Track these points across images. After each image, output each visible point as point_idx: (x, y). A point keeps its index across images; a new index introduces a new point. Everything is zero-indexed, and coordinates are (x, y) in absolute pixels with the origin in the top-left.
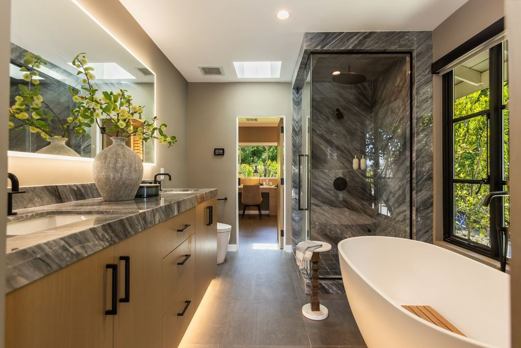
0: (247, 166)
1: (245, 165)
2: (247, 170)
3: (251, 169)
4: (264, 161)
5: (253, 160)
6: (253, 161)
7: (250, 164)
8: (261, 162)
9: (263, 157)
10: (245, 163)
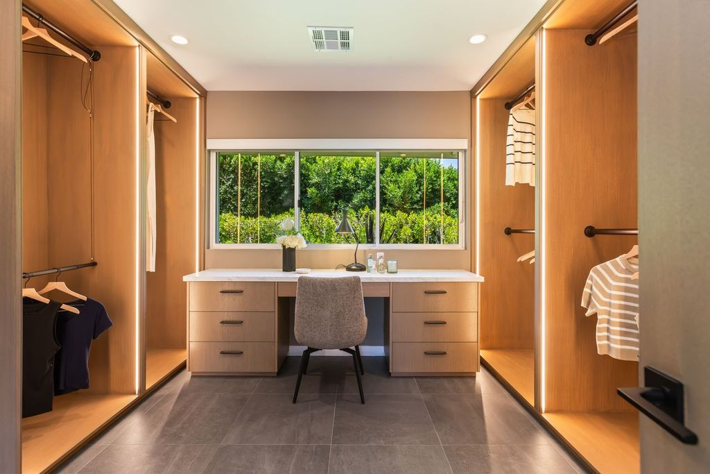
0: (326, 218)
1: (321, 214)
2: (325, 225)
3: (332, 222)
4: (356, 209)
5: (336, 206)
6: (336, 209)
7: (330, 214)
8: (352, 211)
9: (355, 201)
10: (323, 212)
